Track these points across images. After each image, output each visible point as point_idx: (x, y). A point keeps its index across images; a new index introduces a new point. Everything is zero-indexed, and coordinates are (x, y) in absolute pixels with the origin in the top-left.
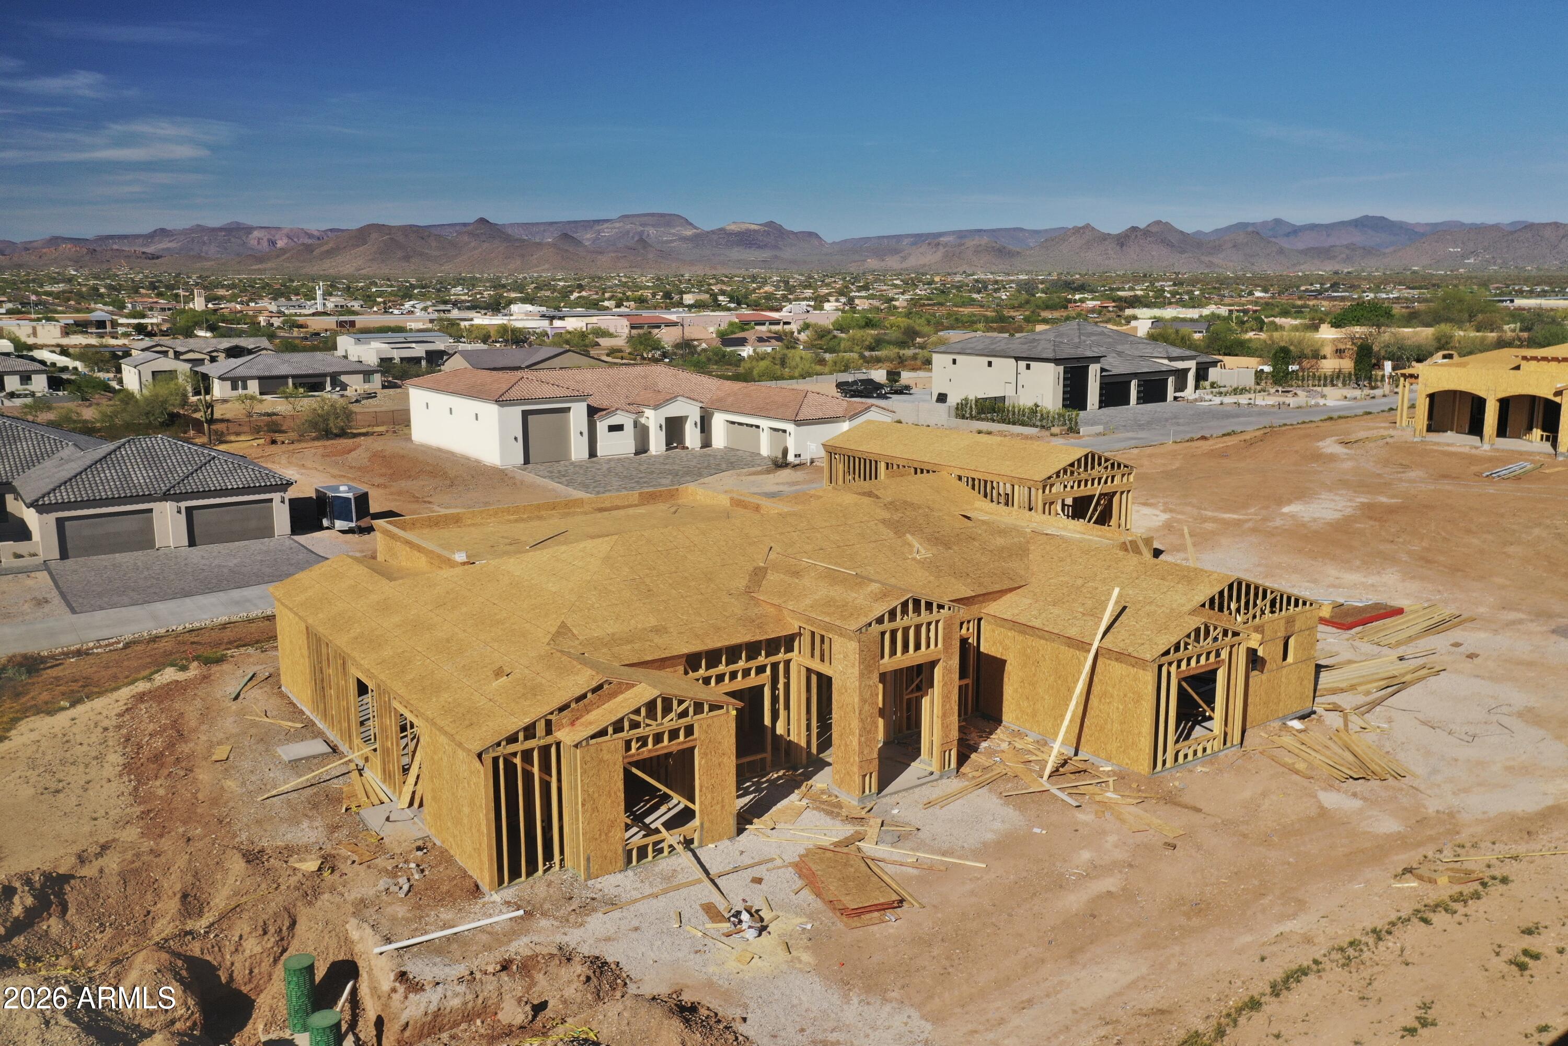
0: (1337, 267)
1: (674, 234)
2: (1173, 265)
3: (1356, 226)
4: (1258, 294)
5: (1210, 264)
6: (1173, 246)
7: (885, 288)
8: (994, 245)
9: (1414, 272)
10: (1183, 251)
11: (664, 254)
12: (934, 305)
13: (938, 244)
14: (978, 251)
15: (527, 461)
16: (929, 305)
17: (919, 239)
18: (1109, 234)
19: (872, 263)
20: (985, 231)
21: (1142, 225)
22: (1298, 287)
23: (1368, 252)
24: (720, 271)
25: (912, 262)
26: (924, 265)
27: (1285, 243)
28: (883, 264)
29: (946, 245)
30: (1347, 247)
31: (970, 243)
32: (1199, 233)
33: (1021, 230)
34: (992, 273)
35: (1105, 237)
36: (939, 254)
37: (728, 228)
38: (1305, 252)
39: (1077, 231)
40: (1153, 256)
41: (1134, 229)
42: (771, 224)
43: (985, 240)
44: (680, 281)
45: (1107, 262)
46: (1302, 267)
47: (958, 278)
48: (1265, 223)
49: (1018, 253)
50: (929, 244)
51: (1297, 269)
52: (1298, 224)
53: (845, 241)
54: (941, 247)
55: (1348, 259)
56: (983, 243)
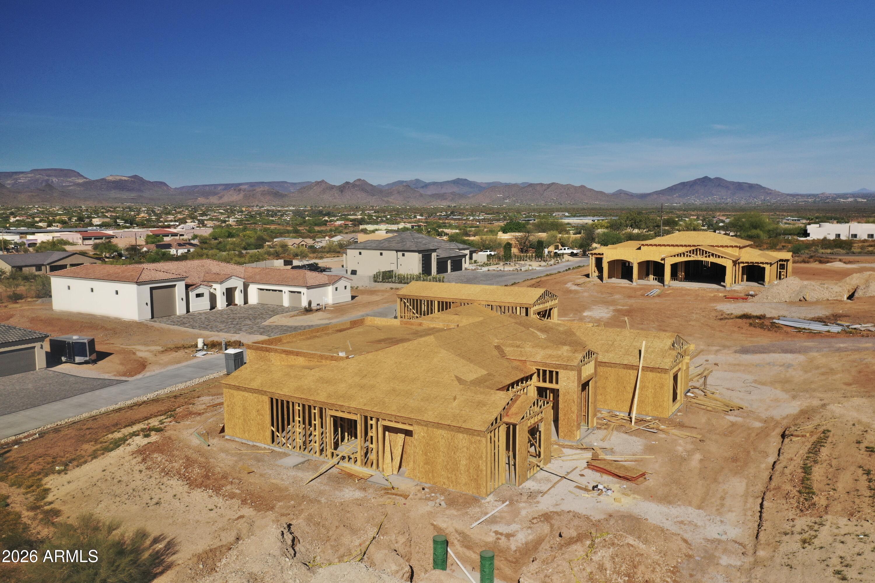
0: (449, 204)
1: (70, 182)
2: (369, 202)
3: (454, 183)
4: (418, 217)
5: (388, 202)
6: (368, 192)
7: (215, 214)
8: (272, 190)
9: (484, 206)
10: (374, 195)
11: (65, 194)
12: (251, 224)
13: (240, 190)
14: (263, 194)
15: (153, 317)
16: (248, 224)
17: (227, 187)
18: (334, 186)
19: (201, 200)
20: (266, 183)
21: (351, 181)
22: (436, 214)
23: (462, 196)
24: (105, 204)
25: (225, 199)
26: (233, 202)
27: (421, 191)
28: (208, 201)
29: (244, 191)
30: (452, 193)
31: (259, 189)
32: (379, 185)
33: (286, 182)
34: (274, 206)
35: (332, 187)
36: (241, 195)
37: (107, 178)
38: (433, 196)
39: (318, 183)
40: (358, 198)
41: (347, 183)
42: (135, 177)
43: (266, 188)
44: (81, 211)
45: (335, 200)
46: (432, 203)
47: (255, 209)
48: (411, 181)
49: (286, 195)
50: (235, 190)
51: (430, 204)
52: (427, 182)
53: (183, 187)
54: (242, 191)
55: (453, 200)
56: (266, 189)
